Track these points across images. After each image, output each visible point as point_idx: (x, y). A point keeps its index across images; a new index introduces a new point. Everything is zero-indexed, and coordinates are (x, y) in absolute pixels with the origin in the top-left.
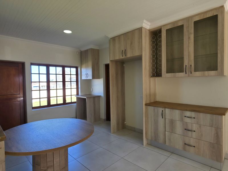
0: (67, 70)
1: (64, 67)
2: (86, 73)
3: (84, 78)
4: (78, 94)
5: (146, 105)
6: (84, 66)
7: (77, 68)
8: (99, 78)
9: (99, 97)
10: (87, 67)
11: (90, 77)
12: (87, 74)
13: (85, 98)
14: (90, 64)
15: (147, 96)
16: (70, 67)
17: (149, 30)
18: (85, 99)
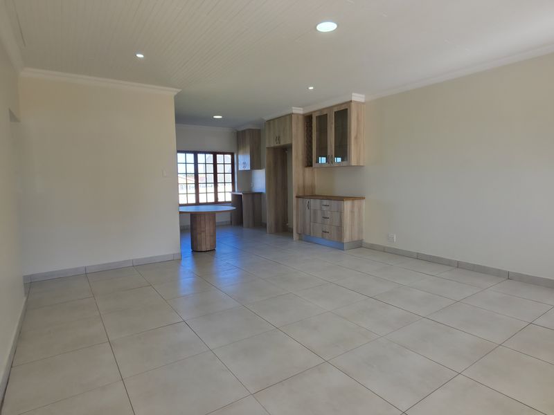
0: (219, 157)
1: (215, 154)
2: (244, 161)
3: (241, 168)
4: (234, 190)
5: (297, 197)
6: (241, 151)
7: (232, 155)
8: (260, 168)
9: (260, 194)
10: (244, 153)
11: (248, 168)
12: (244, 163)
13: (241, 194)
14: (248, 149)
15: (298, 188)
16: (224, 153)
17: (303, 115)
18: (241, 196)
